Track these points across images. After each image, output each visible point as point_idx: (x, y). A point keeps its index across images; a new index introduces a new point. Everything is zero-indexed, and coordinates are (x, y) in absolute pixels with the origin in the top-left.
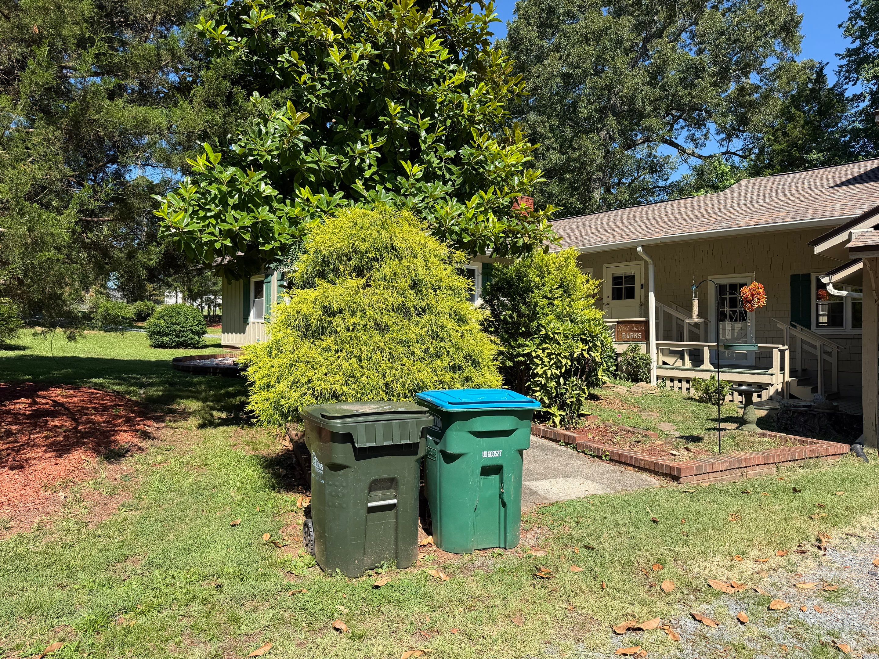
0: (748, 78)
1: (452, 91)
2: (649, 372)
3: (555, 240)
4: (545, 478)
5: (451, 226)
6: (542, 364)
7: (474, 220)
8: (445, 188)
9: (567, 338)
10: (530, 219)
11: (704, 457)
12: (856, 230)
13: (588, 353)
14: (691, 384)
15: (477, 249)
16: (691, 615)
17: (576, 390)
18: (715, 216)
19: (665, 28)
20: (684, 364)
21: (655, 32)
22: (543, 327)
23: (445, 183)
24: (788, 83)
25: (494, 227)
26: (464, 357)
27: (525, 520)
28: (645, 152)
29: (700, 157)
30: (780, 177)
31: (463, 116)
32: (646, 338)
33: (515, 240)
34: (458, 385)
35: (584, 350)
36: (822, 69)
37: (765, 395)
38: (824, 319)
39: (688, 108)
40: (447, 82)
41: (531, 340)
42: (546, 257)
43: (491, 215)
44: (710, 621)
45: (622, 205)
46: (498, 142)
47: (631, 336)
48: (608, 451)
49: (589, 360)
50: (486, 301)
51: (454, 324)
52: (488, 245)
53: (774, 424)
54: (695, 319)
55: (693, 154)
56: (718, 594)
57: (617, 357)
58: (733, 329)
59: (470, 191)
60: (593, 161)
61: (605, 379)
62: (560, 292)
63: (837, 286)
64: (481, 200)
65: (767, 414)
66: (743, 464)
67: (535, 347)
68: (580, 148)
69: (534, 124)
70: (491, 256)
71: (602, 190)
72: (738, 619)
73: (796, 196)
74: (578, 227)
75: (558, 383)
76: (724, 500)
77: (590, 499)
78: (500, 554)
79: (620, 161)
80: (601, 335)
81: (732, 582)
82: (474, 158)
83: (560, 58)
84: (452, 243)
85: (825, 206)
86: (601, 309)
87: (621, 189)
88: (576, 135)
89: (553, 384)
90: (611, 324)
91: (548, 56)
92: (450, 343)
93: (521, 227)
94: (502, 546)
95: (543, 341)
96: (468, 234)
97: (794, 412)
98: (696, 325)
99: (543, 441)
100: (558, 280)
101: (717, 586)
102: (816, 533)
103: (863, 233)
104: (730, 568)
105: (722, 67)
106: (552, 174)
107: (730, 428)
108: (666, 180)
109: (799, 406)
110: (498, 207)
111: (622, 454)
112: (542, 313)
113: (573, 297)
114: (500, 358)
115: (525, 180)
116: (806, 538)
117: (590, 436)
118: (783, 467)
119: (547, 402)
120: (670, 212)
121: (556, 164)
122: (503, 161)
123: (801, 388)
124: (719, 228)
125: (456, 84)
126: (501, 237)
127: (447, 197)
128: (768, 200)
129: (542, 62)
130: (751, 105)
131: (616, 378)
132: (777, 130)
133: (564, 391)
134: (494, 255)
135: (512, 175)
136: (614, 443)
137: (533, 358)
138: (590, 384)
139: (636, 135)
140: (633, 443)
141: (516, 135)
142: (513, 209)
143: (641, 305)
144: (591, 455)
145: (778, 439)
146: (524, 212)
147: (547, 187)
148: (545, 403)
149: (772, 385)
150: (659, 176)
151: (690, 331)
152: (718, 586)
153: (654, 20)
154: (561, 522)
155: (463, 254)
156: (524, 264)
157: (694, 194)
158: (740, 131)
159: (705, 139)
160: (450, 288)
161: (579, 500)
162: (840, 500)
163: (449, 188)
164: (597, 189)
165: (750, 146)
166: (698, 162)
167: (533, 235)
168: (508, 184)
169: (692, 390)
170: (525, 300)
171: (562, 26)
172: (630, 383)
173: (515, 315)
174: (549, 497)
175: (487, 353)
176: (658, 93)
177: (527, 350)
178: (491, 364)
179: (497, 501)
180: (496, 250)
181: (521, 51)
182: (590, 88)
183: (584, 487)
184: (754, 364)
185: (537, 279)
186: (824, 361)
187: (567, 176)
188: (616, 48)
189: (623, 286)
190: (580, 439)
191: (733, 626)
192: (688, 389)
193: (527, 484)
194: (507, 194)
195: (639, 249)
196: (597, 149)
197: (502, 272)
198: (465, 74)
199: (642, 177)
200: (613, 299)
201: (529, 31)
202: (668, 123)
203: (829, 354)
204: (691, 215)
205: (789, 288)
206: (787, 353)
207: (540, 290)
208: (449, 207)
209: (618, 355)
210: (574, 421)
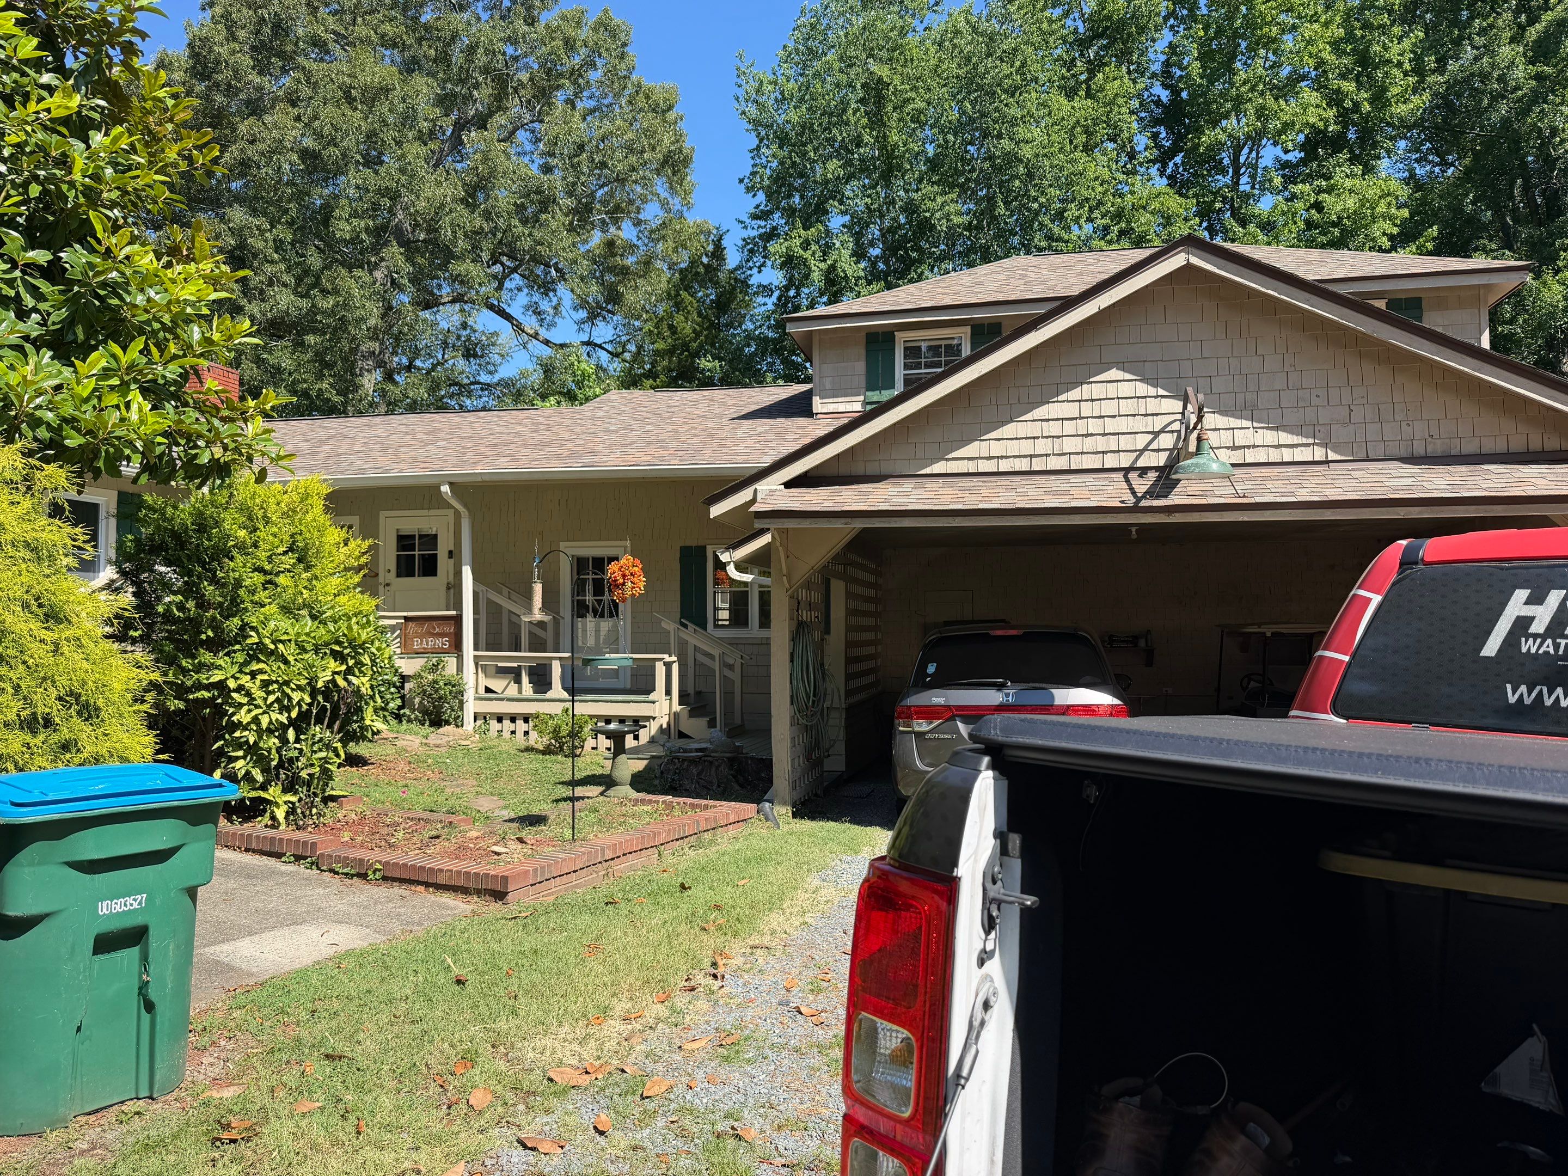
0: (619, 228)
1: (45, 128)
2: (461, 708)
3: (280, 458)
4: (249, 934)
5: (36, 408)
6: (249, 704)
7: (95, 401)
8: (21, 326)
9: (304, 650)
10: (225, 413)
11: (548, 850)
12: (763, 486)
13: (346, 679)
14: (531, 723)
15: (101, 464)
16: (520, 1141)
17: (320, 750)
18: (570, 445)
19: (491, 114)
20: (520, 691)
21: (473, 117)
22: (253, 628)
23: (22, 315)
24: (675, 250)
25: (142, 422)
26: (60, 699)
27: (200, 1027)
28: (457, 319)
29: (547, 342)
30: (665, 394)
31: (72, 184)
32: (457, 646)
33: (193, 452)
34: (40, 761)
35: (338, 673)
36: (720, 239)
37: (644, 736)
38: (724, 615)
39: (527, 257)
40: (32, 106)
41: (228, 654)
42: (260, 489)
43: (135, 396)
44: (550, 1144)
45: (414, 407)
46: (155, 251)
47: (431, 643)
48: (380, 862)
49: (346, 691)
50: (122, 572)
51: (35, 625)
52: (129, 459)
53: (656, 782)
54: (537, 615)
55: (536, 336)
56: (562, 1093)
57: (403, 683)
58: (598, 631)
59: (87, 339)
60: (361, 320)
61: (379, 725)
62: (290, 560)
63: (740, 567)
64: (112, 361)
65: (646, 766)
66: (609, 855)
67: (236, 668)
68: (336, 292)
69: (241, 230)
70: (135, 480)
71: (378, 375)
72: (595, 1128)
73: (687, 427)
74: (329, 438)
75: (284, 741)
76: (578, 921)
77: (338, 961)
78: (138, 1113)
79: (411, 328)
80: (372, 643)
81: (586, 1064)
82: (98, 274)
83: (298, 119)
84: (34, 446)
85: (724, 446)
86: (374, 594)
87: (414, 378)
88: (326, 267)
89: (274, 742)
90: (393, 622)
91: (273, 107)
92: (22, 668)
93: (206, 427)
94: (144, 1093)
95: (253, 658)
96: (78, 431)
97: (684, 760)
98: (541, 624)
99: (248, 858)
100: (286, 538)
101: (562, 1078)
102: (710, 953)
103: (771, 491)
104: (583, 1041)
105: (580, 202)
106: (279, 329)
107: (590, 794)
108: (491, 373)
109: (691, 751)
110: (154, 381)
111: (405, 865)
112: (252, 602)
113: (317, 571)
114: (149, 697)
115: (216, 337)
116: (696, 964)
117: (346, 837)
118: (667, 851)
119: (260, 778)
120: (498, 429)
121: (288, 314)
122: (166, 290)
123: (693, 720)
124: (576, 466)
125: (55, 114)
126: (160, 444)
127: (28, 347)
128: (649, 428)
129: (260, 117)
130: (624, 272)
131: (401, 721)
132: (662, 319)
133: (296, 754)
134: (144, 479)
135: (188, 321)
136: (391, 846)
137: (230, 691)
138: (349, 737)
139: (440, 287)
140: (426, 840)
141: (196, 244)
142: (188, 388)
143: (448, 588)
144: (346, 874)
145: (662, 806)
146: (213, 398)
147: (270, 353)
148: (255, 781)
149: (654, 718)
150: (480, 365)
151: (530, 633)
152: (564, 1077)
153: (471, 95)
154: (280, 1017)
155: (62, 473)
156: (212, 502)
157: (538, 402)
158: (609, 312)
159: (556, 314)
160: (27, 545)
161: (318, 966)
162: (744, 892)
163: (32, 325)
164: (368, 371)
165: (624, 338)
166: (547, 352)
167: (232, 446)
168: (177, 337)
169: (533, 735)
170: (215, 575)
171: (301, 60)
172: (427, 729)
173: (191, 604)
174: (255, 970)
175: (117, 686)
176: (478, 222)
177: (217, 677)
178: (126, 709)
179: (133, 1001)
180: (146, 468)
181: (217, 85)
182: (357, 187)
183: (329, 939)
184: (628, 686)
185: (242, 533)
186: (725, 678)
187: (311, 339)
188: (404, 125)
189: (417, 553)
190: (326, 846)
191: (587, 1143)
192: (526, 733)
193: (206, 952)
194: (175, 357)
195: (445, 489)
196: (369, 299)
197: (164, 514)
198: (76, 100)
199: (451, 362)
200: (399, 575)
201: (233, 52)
202: (495, 277)
203: (731, 667)
204: (533, 438)
205: (677, 566)
206: (675, 668)
207: (247, 554)
208: (30, 367)
209: (404, 679)
210: (314, 811)
